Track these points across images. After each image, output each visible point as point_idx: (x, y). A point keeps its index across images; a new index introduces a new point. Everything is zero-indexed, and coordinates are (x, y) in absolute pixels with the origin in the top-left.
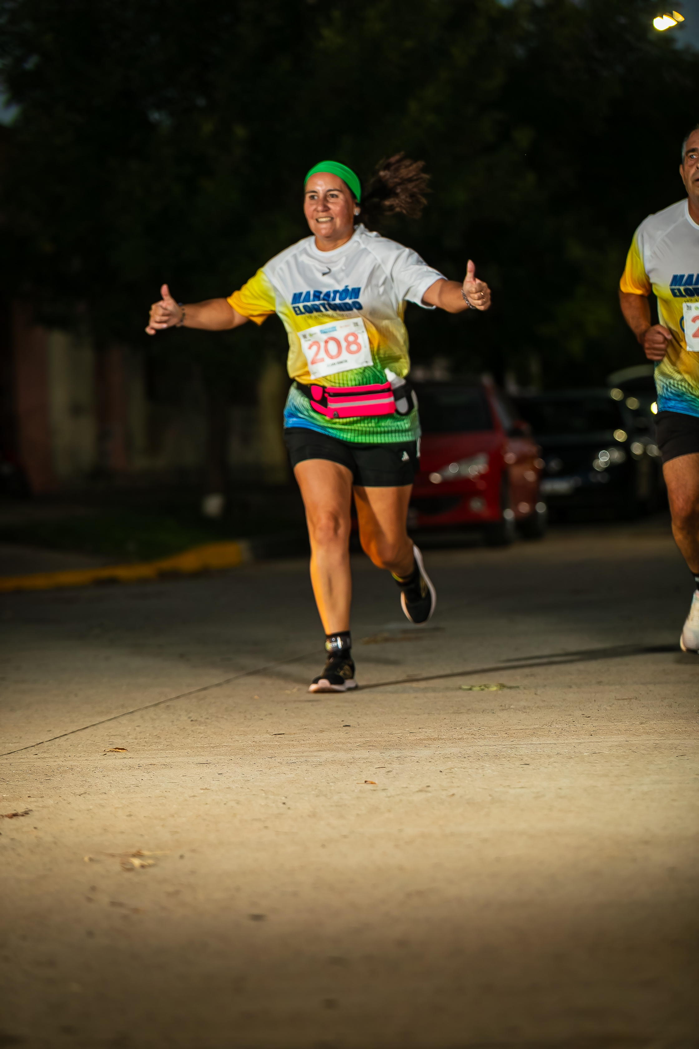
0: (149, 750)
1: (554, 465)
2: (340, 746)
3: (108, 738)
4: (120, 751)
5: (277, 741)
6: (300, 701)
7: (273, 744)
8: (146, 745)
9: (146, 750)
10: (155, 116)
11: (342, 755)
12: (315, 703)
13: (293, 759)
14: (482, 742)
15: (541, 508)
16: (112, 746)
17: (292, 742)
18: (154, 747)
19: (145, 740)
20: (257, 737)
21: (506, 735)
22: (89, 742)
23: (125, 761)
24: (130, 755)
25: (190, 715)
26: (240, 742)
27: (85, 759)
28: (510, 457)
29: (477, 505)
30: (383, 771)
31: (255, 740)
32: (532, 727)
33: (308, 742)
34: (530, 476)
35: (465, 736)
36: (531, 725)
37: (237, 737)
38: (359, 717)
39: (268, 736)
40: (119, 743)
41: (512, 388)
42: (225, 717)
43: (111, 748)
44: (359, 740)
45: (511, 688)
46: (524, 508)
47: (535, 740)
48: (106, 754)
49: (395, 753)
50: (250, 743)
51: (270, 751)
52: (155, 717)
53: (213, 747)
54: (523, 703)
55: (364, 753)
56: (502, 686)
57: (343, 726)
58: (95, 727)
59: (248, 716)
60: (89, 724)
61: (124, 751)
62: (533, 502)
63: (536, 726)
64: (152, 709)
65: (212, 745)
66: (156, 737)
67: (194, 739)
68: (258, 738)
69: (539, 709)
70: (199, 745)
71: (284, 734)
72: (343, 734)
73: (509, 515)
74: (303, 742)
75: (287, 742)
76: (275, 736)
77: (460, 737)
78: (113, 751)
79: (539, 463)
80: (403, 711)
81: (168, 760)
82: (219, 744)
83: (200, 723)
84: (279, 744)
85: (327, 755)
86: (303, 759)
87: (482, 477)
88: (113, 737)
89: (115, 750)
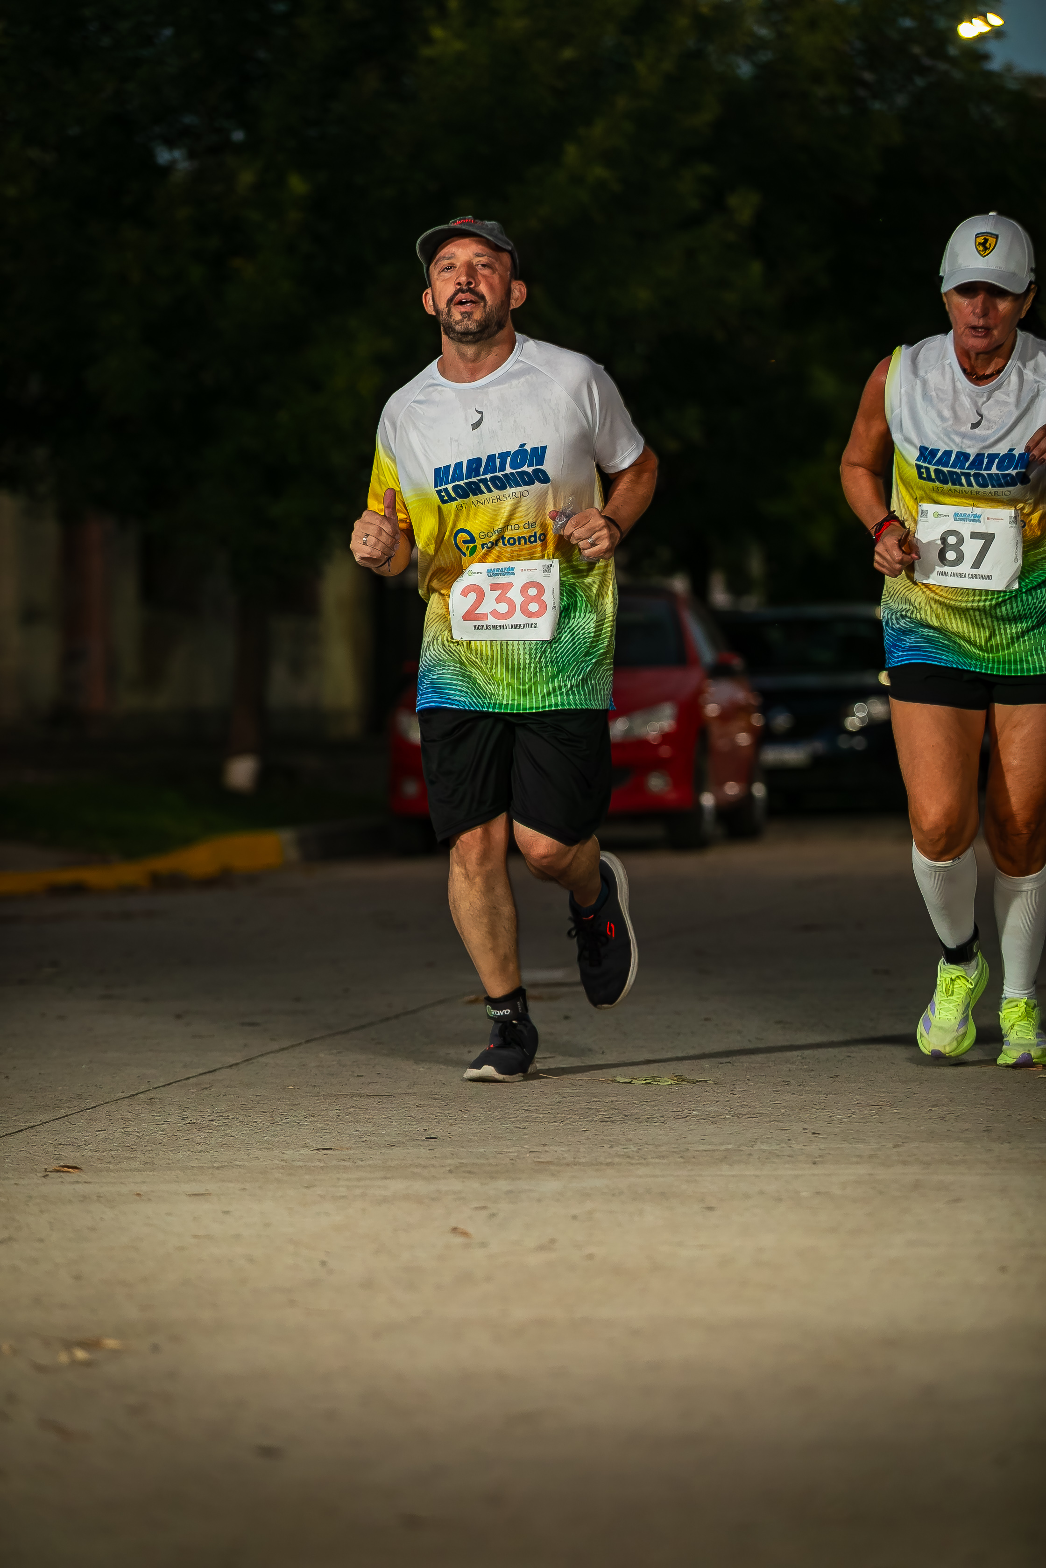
0: (117, 1170)
1: (782, 721)
2: (419, 1170)
3: (53, 1149)
4: (71, 1170)
5: (320, 1160)
6: (361, 1096)
7: (313, 1164)
8: (112, 1161)
9: (112, 1171)
10: (164, 156)
11: (419, 1187)
12: (384, 1099)
13: (343, 1191)
14: (642, 1171)
15: (759, 790)
16: (59, 1162)
17: (343, 1163)
18: (124, 1165)
19: (113, 1153)
20: (288, 1152)
21: (681, 1160)
22: (23, 1154)
23: (78, 1187)
24: (85, 1177)
25: (185, 1115)
26: (261, 1160)
27: (12, 1182)
28: (712, 710)
29: (657, 783)
30: (484, 1214)
31: (285, 1157)
32: (723, 1147)
33: (368, 1162)
34: (743, 739)
35: (617, 1160)
36: (721, 1144)
37: (256, 1153)
38: (451, 1125)
39: (305, 1151)
40: (71, 1156)
41: (720, 597)
42: (240, 1118)
43: (55, 1166)
44: (450, 1161)
45: (693, 1082)
46: (732, 789)
47: (725, 1169)
48: (47, 1175)
49: (503, 1185)
50: (276, 1162)
51: (307, 1177)
52: (130, 1115)
53: (218, 1168)
54: (711, 1108)
55: (454, 1184)
56: (681, 1079)
57: (426, 1138)
58: (33, 1130)
59: (278, 1120)
60: (23, 1125)
61: (77, 1170)
62: (747, 781)
63: (730, 1147)
64: (127, 1101)
65: (217, 1165)
66: (128, 1148)
67: (189, 1153)
68: (289, 1154)
69: (735, 1119)
70: (195, 1164)
71: (331, 1149)
72: (424, 1151)
73: (708, 800)
74: (361, 1163)
75: (335, 1163)
76: (316, 1151)
77: (609, 1160)
78: (58, 1171)
79: (757, 720)
80: (521, 1116)
81: (144, 1188)
82: (228, 1163)
83: (201, 1128)
84: (322, 1164)
85: (397, 1186)
86: (358, 1192)
87: (666, 738)
88: (60, 1147)
89: (62, 1169)
